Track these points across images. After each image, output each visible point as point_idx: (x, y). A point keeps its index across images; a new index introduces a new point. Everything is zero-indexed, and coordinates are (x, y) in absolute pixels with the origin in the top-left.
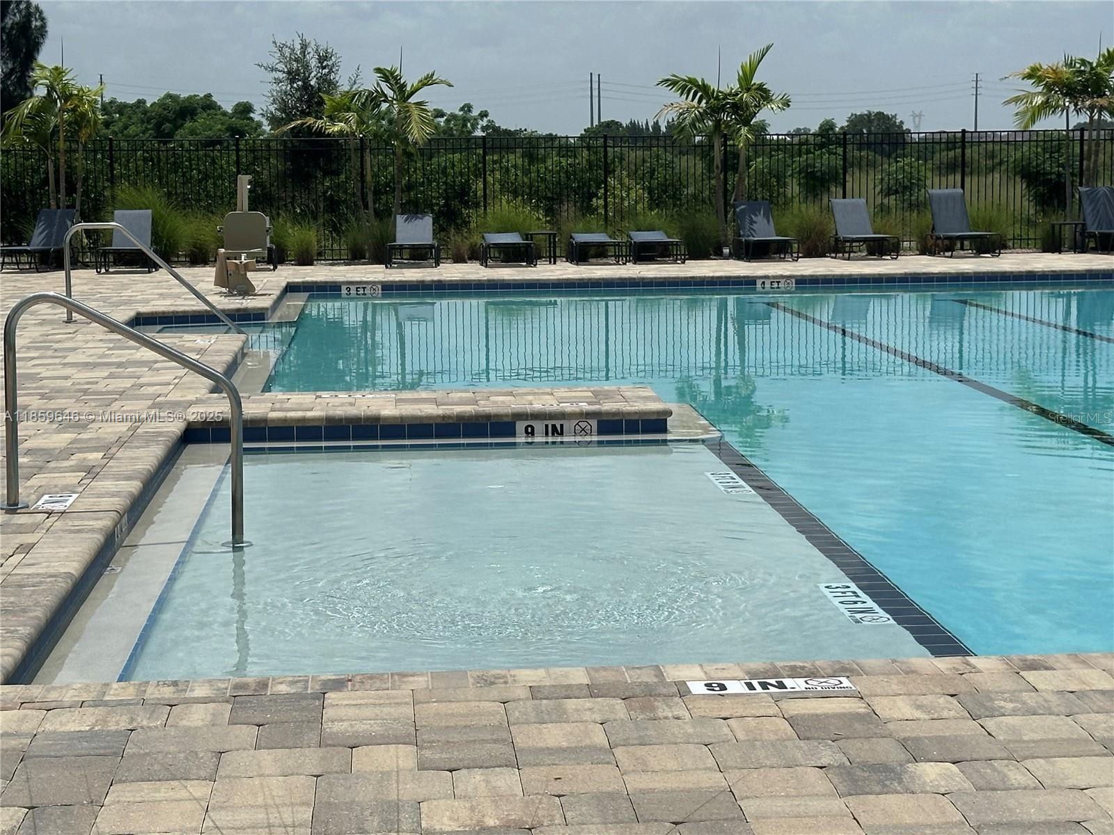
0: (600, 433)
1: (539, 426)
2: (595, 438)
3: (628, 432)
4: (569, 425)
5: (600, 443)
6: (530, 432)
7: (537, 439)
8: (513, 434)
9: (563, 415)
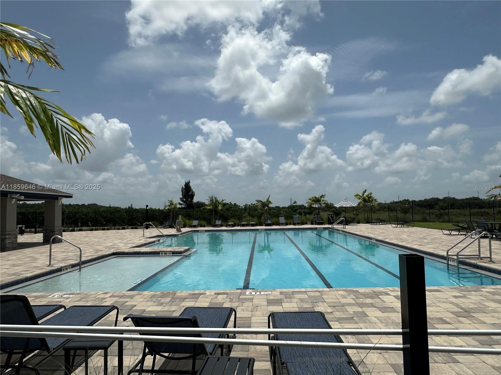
0: (172, 254)
1: (163, 253)
2: (171, 255)
3: (176, 254)
4: (168, 253)
5: (172, 256)
6: (162, 254)
7: (163, 255)
8: (160, 254)
9: (166, 251)
